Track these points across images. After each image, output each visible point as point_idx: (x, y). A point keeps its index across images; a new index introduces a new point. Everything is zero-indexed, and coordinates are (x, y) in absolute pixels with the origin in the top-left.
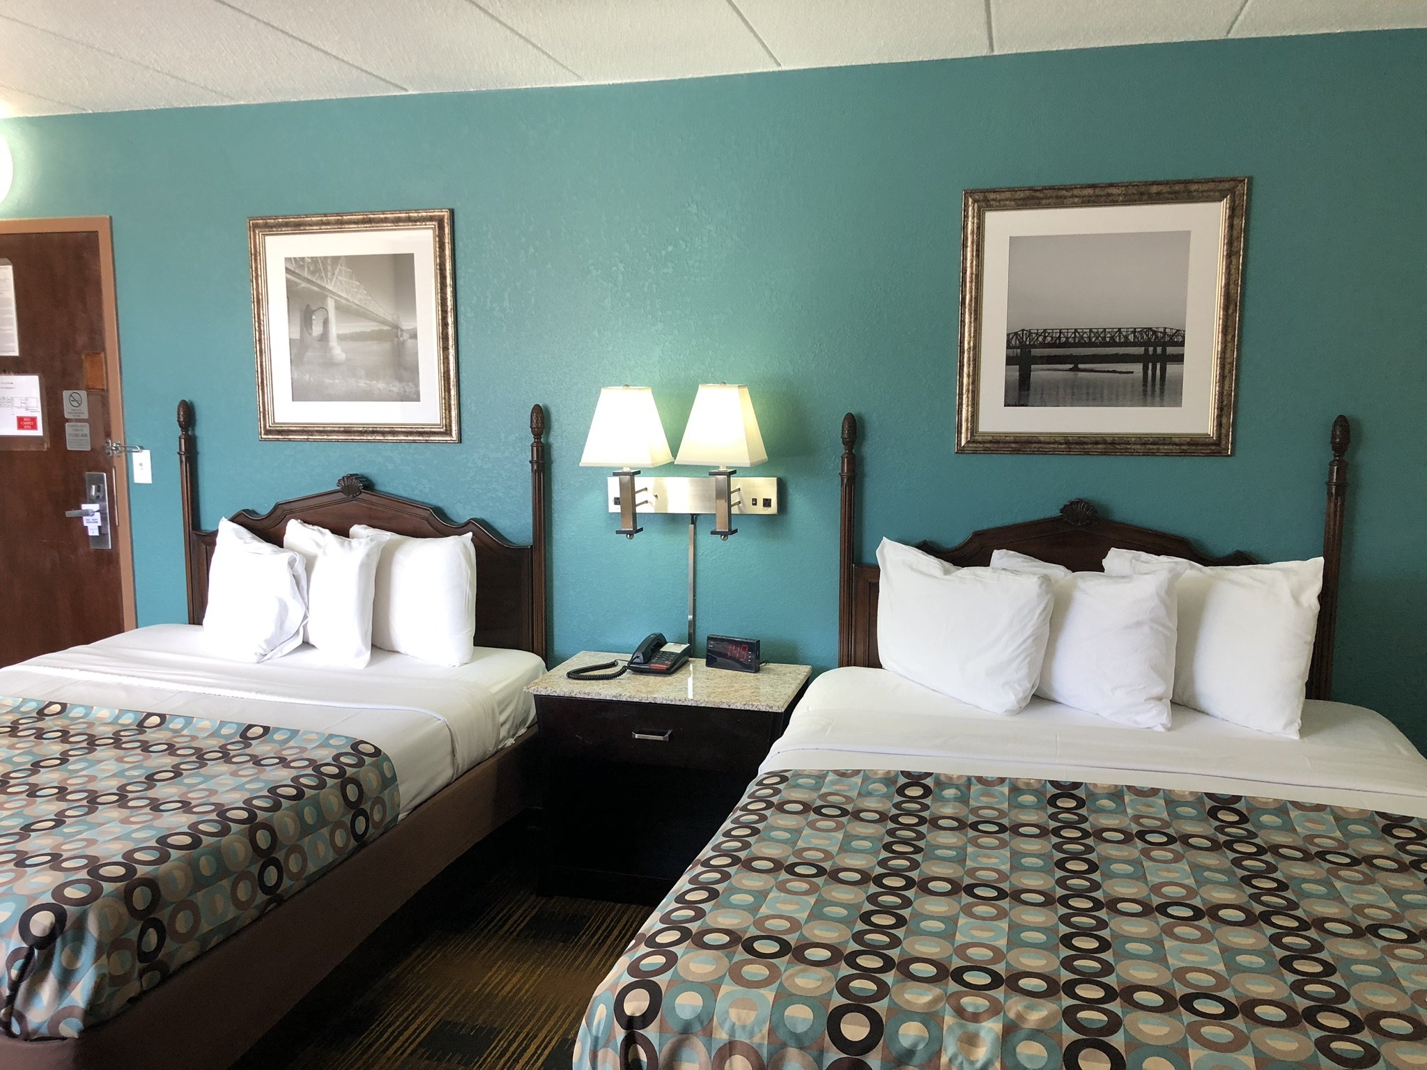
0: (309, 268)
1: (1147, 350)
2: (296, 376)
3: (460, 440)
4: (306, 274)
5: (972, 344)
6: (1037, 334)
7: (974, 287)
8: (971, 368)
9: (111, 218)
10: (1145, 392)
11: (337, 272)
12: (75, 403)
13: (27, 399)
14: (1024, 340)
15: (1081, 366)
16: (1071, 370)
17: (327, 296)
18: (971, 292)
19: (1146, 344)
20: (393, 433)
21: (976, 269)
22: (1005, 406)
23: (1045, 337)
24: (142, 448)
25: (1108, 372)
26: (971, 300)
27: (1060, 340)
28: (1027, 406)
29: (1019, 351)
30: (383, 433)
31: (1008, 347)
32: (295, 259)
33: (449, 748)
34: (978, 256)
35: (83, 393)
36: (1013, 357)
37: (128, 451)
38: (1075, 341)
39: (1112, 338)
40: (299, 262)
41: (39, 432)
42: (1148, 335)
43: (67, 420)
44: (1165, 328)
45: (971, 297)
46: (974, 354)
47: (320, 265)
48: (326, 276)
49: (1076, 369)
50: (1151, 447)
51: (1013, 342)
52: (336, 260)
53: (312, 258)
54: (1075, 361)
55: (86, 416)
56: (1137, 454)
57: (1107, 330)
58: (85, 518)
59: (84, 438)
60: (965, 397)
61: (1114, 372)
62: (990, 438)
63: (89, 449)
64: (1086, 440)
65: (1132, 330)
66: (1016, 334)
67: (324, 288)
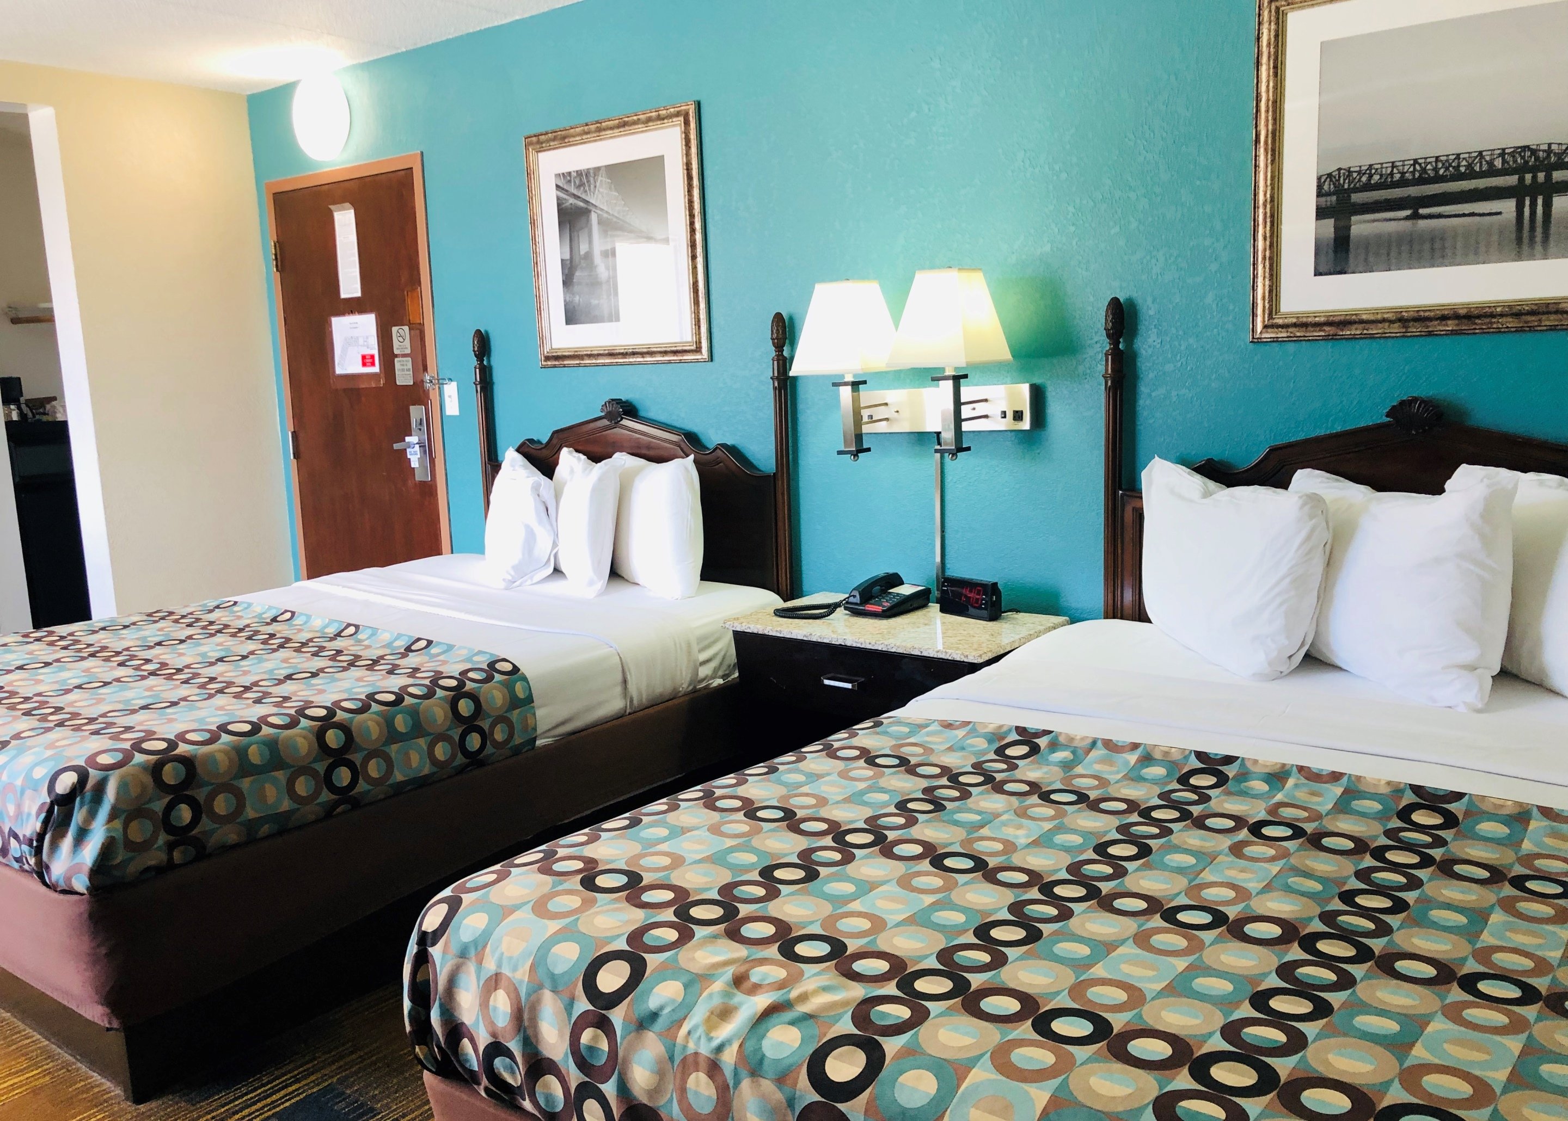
0: (575, 182)
1: (1521, 180)
2: (568, 299)
3: (711, 358)
4: (572, 190)
5: (1268, 196)
6: (1359, 172)
7: (1270, 118)
8: (1268, 228)
9: (422, 153)
10: (1519, 240)
11: (598, 184)
12: (401, 338)
13: (367, 338)
14: (1342, 181)
15: (1422, 211)
16: (1407, 218)
17: (590, 211)
18: (1267, 126)
19: (1520, 170)
20: (651, 353)
21: (1273, 92)
22: (1315, 275)
23: (1371, 176)
24: (450, 380)
25: (1464, 215)
26: (1267, 137)
27: (1392, 177)
28: (1345, 273)
29: (1334, 198)
30: (642, 354)
31: (1319, 195)
32: (563, 174)
33: (619, 677)
34: (1276, 75)
35: (406, 328)
36: (1327, 208)
37: (440, 382)
38: (1414, 175)
39: (1470, 166)
40: (567, 176)
41: (376, 369)
42: (1523, 158)
43: (396, 356)
44: (1550, 145)
45: (1268, 131)
46: (1271, 208)
47: (584, 178)
48: (590, 190)
49: (1416, 216)
50: (1529, 318)
51: (1326, 187)
52: (597, 169)
53: (577, 171)
54: (1415, 205)
55: (408, 351)
56: (1506, 330)
57: (1462, 156)
58: (408, 450)
59: (408, 373)
60: (1260, 267)
61: (1472, 214)
62: (1294, 320)
63: (412, 383)
64: (1427, 314)
65: (1499, 152)
66: (1330, 175)
67: (587, 202)
